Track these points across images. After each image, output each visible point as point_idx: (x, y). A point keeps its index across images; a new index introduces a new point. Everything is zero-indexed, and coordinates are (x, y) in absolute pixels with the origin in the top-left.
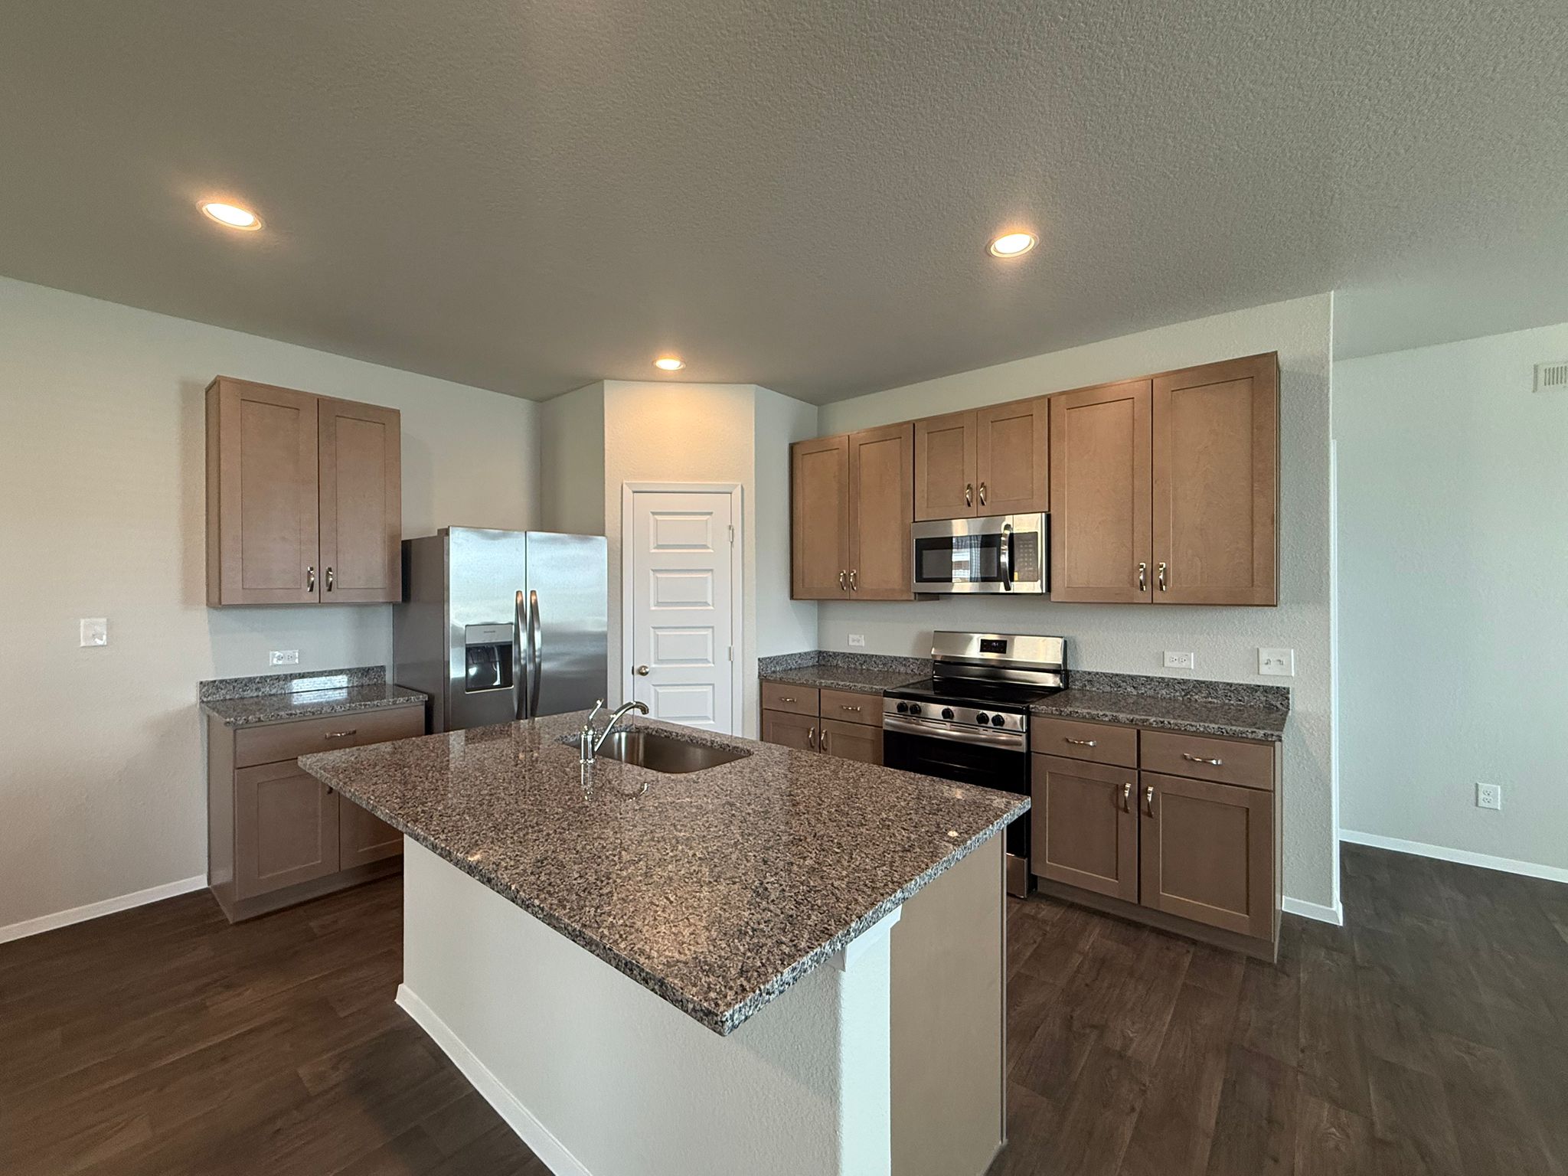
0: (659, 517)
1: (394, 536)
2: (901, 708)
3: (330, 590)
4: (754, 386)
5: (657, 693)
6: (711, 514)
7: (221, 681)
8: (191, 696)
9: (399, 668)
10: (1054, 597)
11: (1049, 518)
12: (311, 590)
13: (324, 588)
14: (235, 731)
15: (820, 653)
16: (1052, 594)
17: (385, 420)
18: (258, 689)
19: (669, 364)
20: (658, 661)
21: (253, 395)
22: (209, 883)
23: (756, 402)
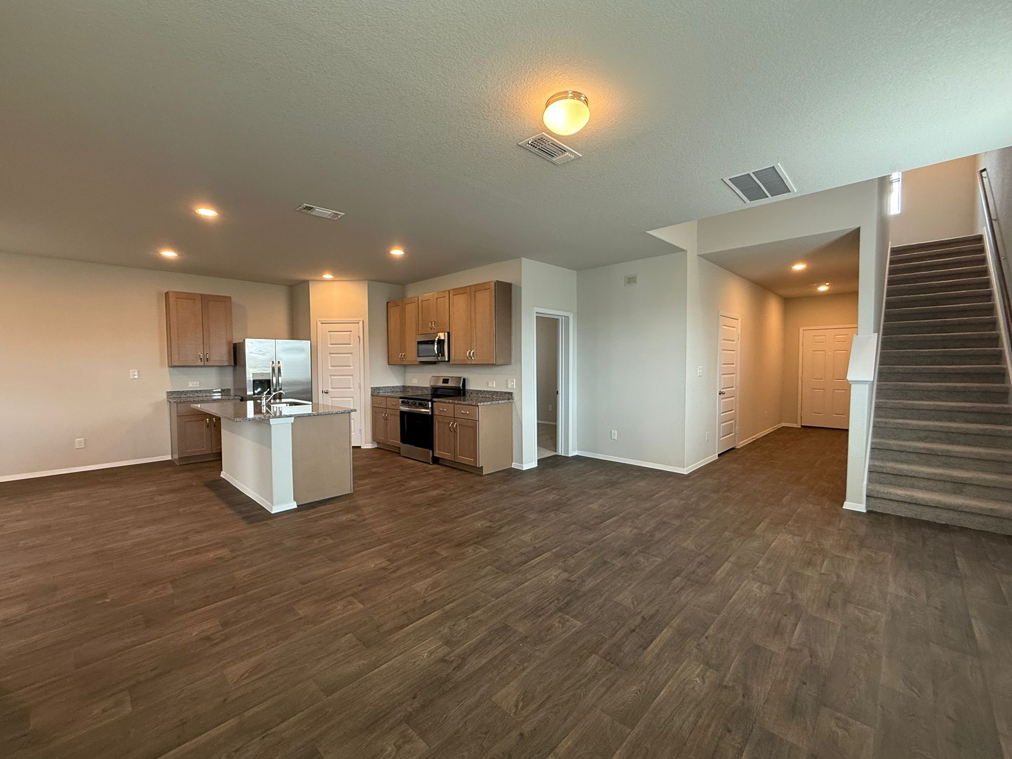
0: (331, 333)
1: (229, 343)
2: (403, 402)
3: (207, 361)
4: (367, 282)
5: (332, 400)
6: (351, 331)
7: (174, 392)
8: (164, 396)
9: (235, 389)
10: (451, 362)
11: (449, 334)
12: (201, 361)
13: (206, 360)
14: (177, 405)
15: (404, 387)
16: (451, 361)
17: (225, 301)
18: (185, 395)
19: (328, 276)
20: (332, 388)
21: (180, 296)
22: (172, 458)
23: (368, 287)
